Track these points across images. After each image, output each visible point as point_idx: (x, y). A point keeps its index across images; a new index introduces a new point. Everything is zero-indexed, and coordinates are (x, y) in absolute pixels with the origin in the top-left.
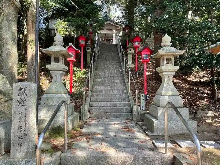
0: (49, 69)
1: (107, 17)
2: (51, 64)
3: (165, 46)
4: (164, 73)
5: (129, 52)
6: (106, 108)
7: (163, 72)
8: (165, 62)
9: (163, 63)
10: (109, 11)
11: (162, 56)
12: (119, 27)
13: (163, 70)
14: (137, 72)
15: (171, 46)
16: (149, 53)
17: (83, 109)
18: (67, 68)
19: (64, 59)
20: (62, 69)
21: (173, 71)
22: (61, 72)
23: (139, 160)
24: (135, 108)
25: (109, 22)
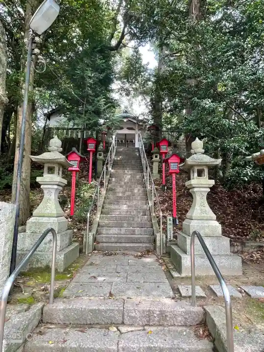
0: (39, 183)
1: (127, 113)
2: (43, 176)
3: (196, 154)
4: (195, 190)
5: (154, 159)
6: (119, 236)
7: (194, 188)
8: (196, 174)
9: (193, 176)
10: (131, 105)
11: (192, 166)
12: (144, 126)
13: (194, 186)
14: (165, 186)
15: (203, 154)
16: (179, 161)
17: (86, 238)
18: (65, 182)
19: (61, 169)
20: (57, 183)
21: (207, 186)
22: (56, 187)
23: (155, 315)
24: (159, 236)
25: (130, 119)
